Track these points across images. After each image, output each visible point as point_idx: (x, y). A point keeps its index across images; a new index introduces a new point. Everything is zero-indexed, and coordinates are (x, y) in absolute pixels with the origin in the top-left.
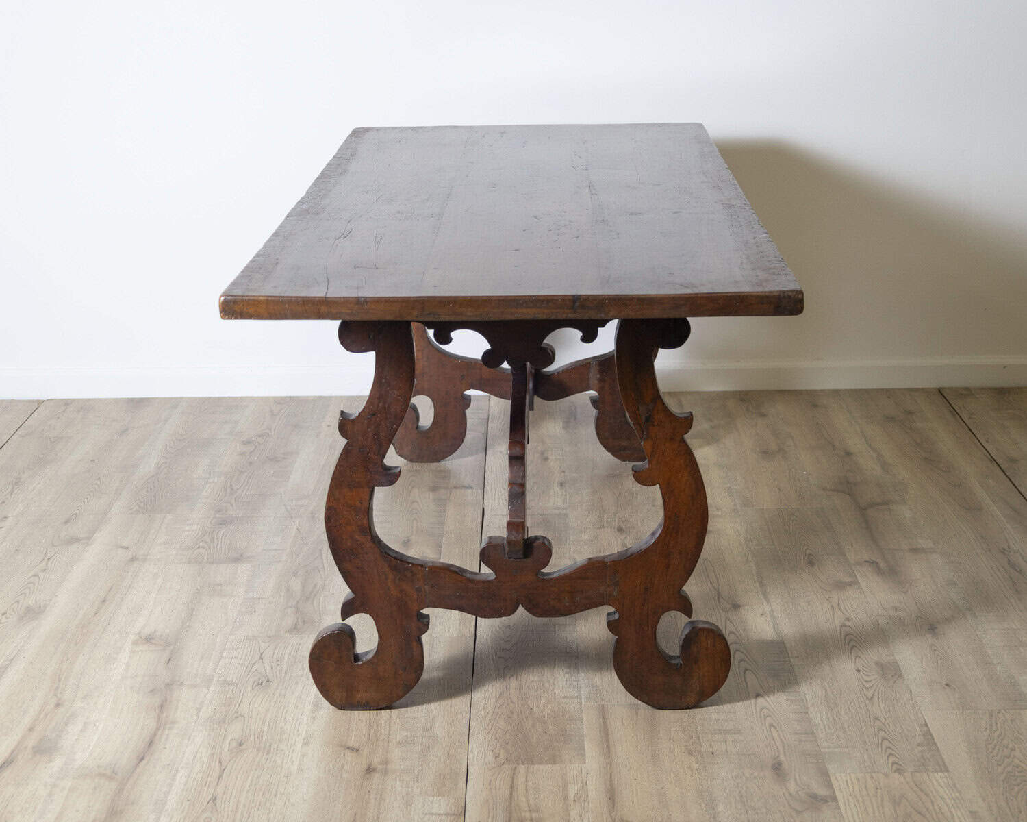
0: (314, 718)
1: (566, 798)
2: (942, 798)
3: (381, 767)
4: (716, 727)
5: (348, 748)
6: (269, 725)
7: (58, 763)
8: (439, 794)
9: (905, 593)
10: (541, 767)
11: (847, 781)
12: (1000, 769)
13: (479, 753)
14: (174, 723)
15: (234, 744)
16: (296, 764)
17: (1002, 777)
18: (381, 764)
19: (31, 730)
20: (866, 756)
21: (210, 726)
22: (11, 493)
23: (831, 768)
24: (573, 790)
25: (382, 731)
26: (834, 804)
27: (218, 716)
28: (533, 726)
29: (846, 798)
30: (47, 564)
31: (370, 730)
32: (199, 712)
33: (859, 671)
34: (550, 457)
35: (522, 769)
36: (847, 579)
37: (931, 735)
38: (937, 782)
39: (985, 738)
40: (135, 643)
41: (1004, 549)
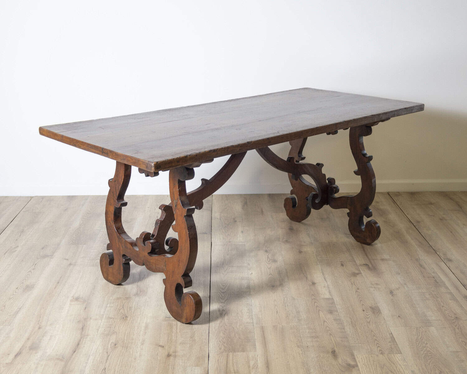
0: (145, 333)
1: (249, 367)
2: (400, 365)
3: (173, 354)
4: (308, 335)
5: (160, 346)
6: (127, 336)
7: (40, 354)
8: (197, 365)
9: (380, 277)
10: (239, 353)
11: (362, 358)
12: (422, 352)
13: (213, 347)
14: (88, 335)
15: (113, 345)
16: (138, 353)
17: (423, 356)
18: (173, 353)
19: (28, 339)
20: (369, 348)
21: (103, 337)
22: (20, 236)
23: (355, 353)
24: (252, 363)
25: (173, 338)
26: (357, 368)
27: (106, 333)
28: (235, 335)
29: (362, 366)
30: (35, 267)
31: (168, 338)
32: (98, 331)
33: (364, 311)
34: (237, 220)
35: (231, 354)
36: (357, 272)
37: (394, 338)
38: (397, 358)
39: (415, 339)
40: (71, 301)
41: (417, 259)
